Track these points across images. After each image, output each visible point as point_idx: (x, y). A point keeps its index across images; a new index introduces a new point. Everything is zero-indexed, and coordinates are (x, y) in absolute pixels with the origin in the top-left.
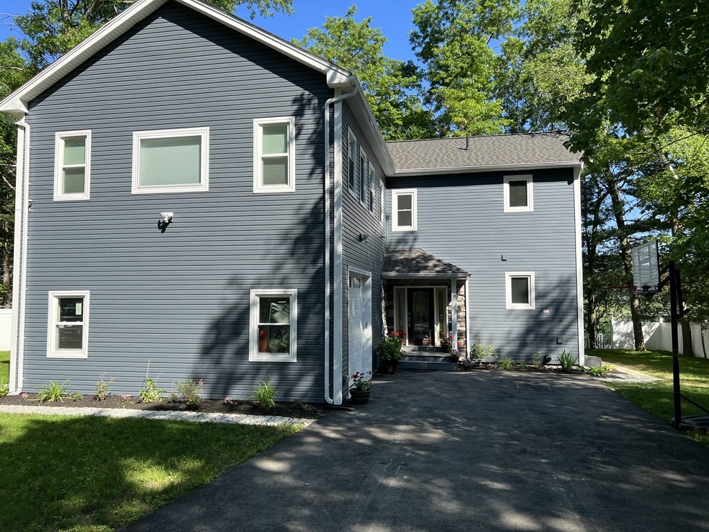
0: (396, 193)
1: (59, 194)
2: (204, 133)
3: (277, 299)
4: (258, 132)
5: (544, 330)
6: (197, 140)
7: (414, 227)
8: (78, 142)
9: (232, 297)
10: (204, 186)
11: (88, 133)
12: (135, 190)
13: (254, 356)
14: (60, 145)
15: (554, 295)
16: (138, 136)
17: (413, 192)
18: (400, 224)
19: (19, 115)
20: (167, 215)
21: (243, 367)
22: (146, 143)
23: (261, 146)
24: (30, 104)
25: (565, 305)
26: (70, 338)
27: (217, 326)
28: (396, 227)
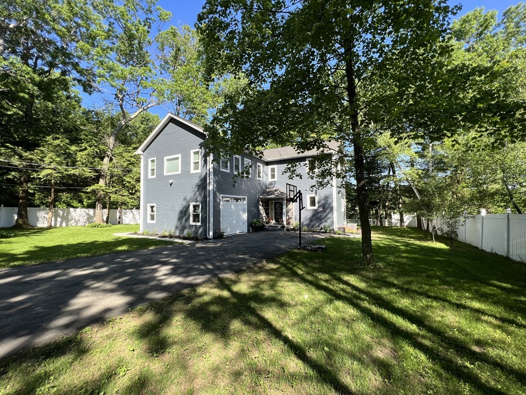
0: (270, 167)
1: (150, 177)
2: (179, 156)
3: (197, 206)
4: (192, 154)
5: (319, 215)
6: (177, 158)
7: (276, 179)
8: (153, 161)
9: (185, 203)
10: (180, 172)
11: (155, 158)
12: (165, 174)
13: (191, 222)
14: (150, 162)
15: (323, 202)
16: (166, 158)
17: (275, 166)
18: (272, 178)
19: (141, 155)
20: (171, 181)
21: (187, 224)
22: (168, 160)
23: (193, 158)
24: (144, 151)
25: (326, 206)
26: (152, 218)
27: (181, 212)
28: (270, 180)
